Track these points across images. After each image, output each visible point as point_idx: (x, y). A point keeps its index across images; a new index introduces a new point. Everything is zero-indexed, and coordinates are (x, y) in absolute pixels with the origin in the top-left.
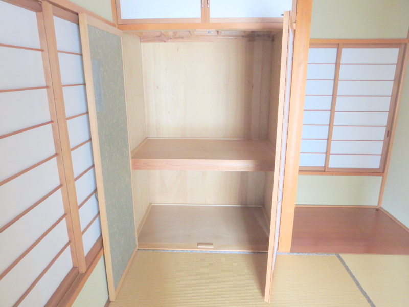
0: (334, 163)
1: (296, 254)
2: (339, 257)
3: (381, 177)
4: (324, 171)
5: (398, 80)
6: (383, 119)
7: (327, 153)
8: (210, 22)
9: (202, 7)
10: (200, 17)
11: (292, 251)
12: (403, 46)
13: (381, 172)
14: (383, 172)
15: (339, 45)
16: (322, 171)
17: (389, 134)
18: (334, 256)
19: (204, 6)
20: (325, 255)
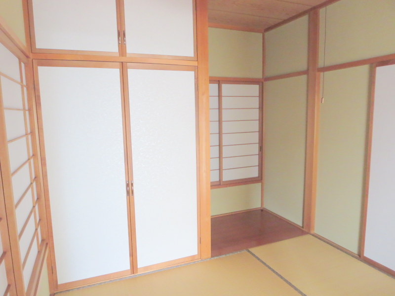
0: (227, 177)
1: (216, 258)
2: (249, 251)
3: (260, 184)
4: (220, 185)
5: (261, 108)
6: (256, 138)
7: (220, 169)
8: (127, 56)
9: (119, 43)
10: (118, 51)
11: (212, 256)
12: (261, 83)
13: (259, 179)
14: (262, 179)
15: (219, 81)
16: (218, 185)
17: (261, 149)
18: (245, 252)
19: (121, 39)
20: (239, 252)
